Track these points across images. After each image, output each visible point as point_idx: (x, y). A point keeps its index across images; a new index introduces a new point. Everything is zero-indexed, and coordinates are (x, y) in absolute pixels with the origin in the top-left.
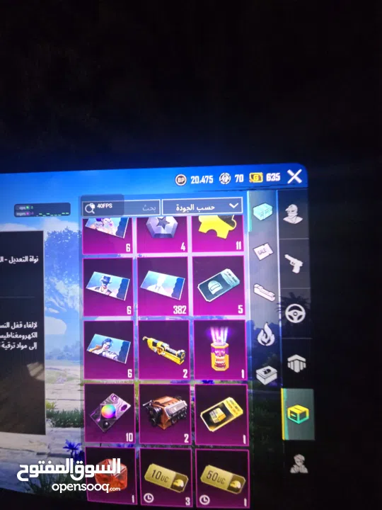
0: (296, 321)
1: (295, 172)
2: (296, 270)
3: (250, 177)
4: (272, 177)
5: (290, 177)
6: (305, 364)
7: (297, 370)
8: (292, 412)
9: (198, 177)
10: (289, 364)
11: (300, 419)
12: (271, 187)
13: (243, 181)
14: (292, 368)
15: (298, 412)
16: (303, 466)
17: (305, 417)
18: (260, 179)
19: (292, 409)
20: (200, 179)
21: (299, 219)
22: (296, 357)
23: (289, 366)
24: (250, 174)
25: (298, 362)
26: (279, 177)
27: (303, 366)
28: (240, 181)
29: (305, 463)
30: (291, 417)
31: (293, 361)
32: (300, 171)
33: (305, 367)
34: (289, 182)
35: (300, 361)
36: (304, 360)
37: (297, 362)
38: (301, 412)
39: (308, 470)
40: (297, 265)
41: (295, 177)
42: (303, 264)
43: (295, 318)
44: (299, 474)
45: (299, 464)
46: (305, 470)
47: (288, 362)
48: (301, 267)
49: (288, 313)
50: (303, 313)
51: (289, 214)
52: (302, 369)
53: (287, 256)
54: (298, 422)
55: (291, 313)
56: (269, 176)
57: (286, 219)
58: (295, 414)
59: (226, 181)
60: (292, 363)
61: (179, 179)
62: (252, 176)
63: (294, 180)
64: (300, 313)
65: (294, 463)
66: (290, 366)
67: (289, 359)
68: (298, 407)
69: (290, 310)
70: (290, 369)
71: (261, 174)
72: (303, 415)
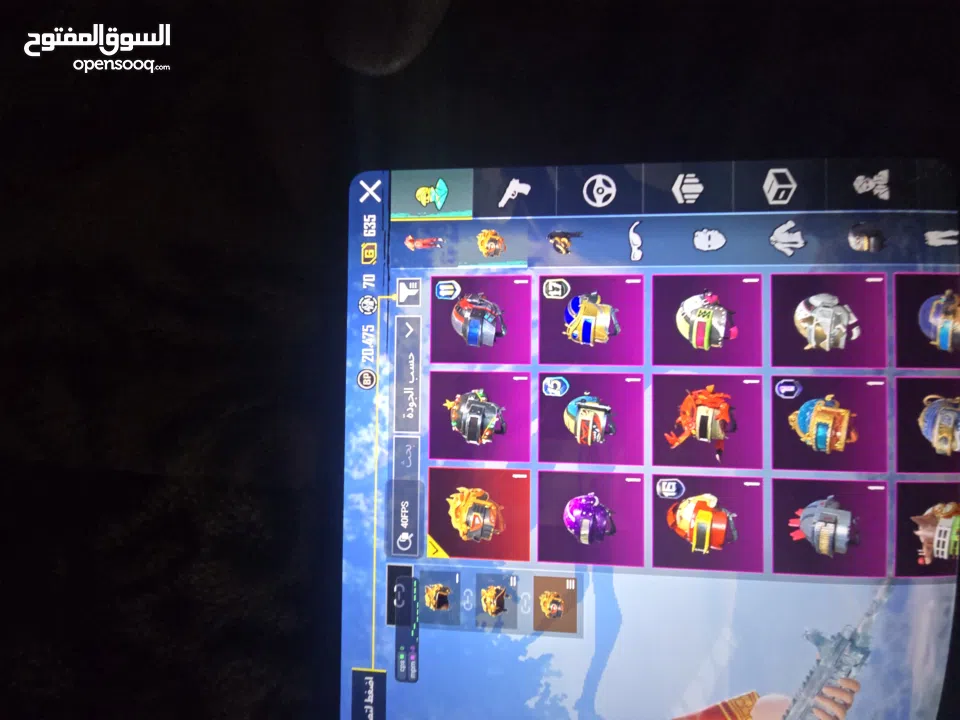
0: (612, 191)
1: (364, 191)
2: (525, 189)
3: (369, 263)
4: (369, 228)
5: (370, 197)
6: (688, 176)
7: (700, 188)
8: (776, 197)
9: (363, 350)
10: (688, 202)
11: (788, 182)
12: (386, 228)
13: (373, 276)
14: (696, 196)
15: (776, 186)
16: (875, 178)
17: (784, 175)
18: (372, 247)
19: (770, 197)
20: (367, 346)
21: (441, 184)
22: (676, 189)
23: (693, 202)
24: (363, 263)
25: (684, 186)
26: (370, 216)
27: (692, 178)
28: (374, 280)
29: (871, 173)
30: (785, 198)
31: (683, 194)
32: (362, 183)
33: (693, 175)
34: (378, 199)
35: (683, 183)
36: (681, 177)
37: (686, 189)
38: (775, 183)
39: (883, 169)
40: (517, 188)
41: (370, 191)
42: (516, 178)
43: (607, 191)
44: (890, 184)
45: (871, 184)
46: (884, 175)
47: (685, 203)
48: (521, 182)
49: (599, 203)
50: (599, 178)
51: (431, 200)
52: (697, 180)
53: (502, 204)
54: (793, 186)
55: (599, 198)
56: (367, 234)
57: (439, 205)
58: (780, 191)
59: (372, 303)
60: (686, 197)
61: (366, 382)
62: (366, 260)
63: (375, 191)
64: (599, 184)
65: (870, 194)
66: (691, 199)
67: (680, 200)
68: (766, 187)
69: (594, 200)
70: (697, 200)
71: (364, 246)
72: (781, 179)
